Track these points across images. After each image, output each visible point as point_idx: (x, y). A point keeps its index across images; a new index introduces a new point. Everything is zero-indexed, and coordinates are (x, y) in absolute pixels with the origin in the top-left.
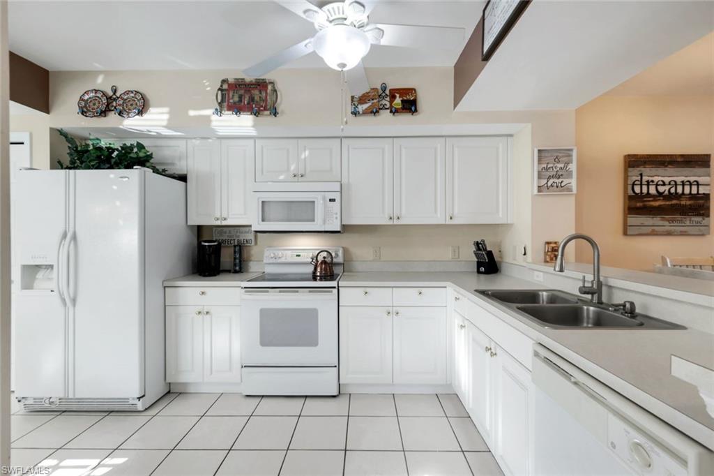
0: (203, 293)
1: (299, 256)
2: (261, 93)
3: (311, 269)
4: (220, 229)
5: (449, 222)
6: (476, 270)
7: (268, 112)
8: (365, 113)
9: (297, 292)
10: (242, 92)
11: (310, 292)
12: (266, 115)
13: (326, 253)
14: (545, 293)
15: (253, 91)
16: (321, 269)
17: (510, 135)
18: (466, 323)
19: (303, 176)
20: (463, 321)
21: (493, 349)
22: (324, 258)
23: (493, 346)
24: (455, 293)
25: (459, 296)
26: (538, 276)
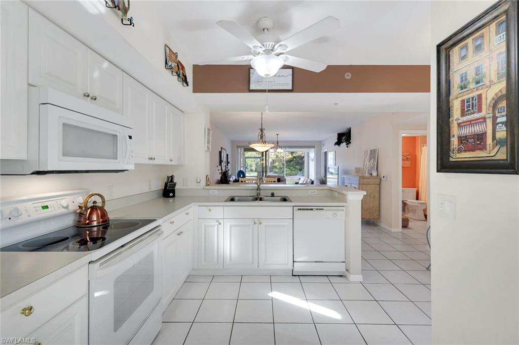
1: (47, 207)
5: (169, 163)
7: (120, 13)
8: (173, 70)
9: (142, 240)
16: (97, 217)
17: (183, 112)
18: (221, 221)
19: (95, 99)
20: (218, 221)
21: (257, 222)
22: (95, 202)
23: (256, 221)
24: (204, 207)
25: (210, 208)
26: (213, 192)
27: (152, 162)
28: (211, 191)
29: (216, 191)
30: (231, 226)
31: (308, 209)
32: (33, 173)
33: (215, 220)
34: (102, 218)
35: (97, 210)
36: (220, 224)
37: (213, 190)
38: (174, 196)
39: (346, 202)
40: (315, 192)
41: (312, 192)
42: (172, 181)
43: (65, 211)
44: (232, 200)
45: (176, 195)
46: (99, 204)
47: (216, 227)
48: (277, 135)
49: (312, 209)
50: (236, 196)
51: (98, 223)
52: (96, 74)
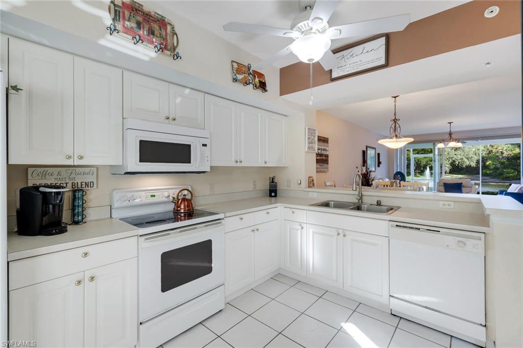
0: (86, 254)
1: (154, 196)
2: (161, 30)
3: (171, 207)
4: (42, 170)
5: (264, 165)
6: (269, 195)
7: (169, 53)
8: (240, 81)
9: (195, 228)
10: (140, 19)
11: (206, 226)
12: (167, 55)
13: (186, 191)
14: (332, 203)
15: (152, 23)
16: (184, 206)
17: (286, 116)
18: (304, 226)
19: (175, 120)
20: (300, 225)
21: (341, 233)
22: (185, 195)
23: (341, 231)
24: (289, 209)
25: (294, 210)
26: (312, 195)
27: (239, 165)
28: (310, 193)
29: (316, 193)
30: (314, 233)
31: (406, 227)
32: (125, 174)
33: (298, 224)
34: (187, 207)
35: (185, 201)
36: (302, 228)
37: (313, 193)
38: (276, 196)
39: (488, 226)
40: (449, 205)
41: (444, 205)
42: (273, 182)
43: (166, 199)
44: (326, 205)
45: (277, 195)
46: (189, 197)
47: (300, 231)
48: (450, 123)
49: (419, 229)
50: (332, 201)
51: (184, 211)
52: (178, 100)
